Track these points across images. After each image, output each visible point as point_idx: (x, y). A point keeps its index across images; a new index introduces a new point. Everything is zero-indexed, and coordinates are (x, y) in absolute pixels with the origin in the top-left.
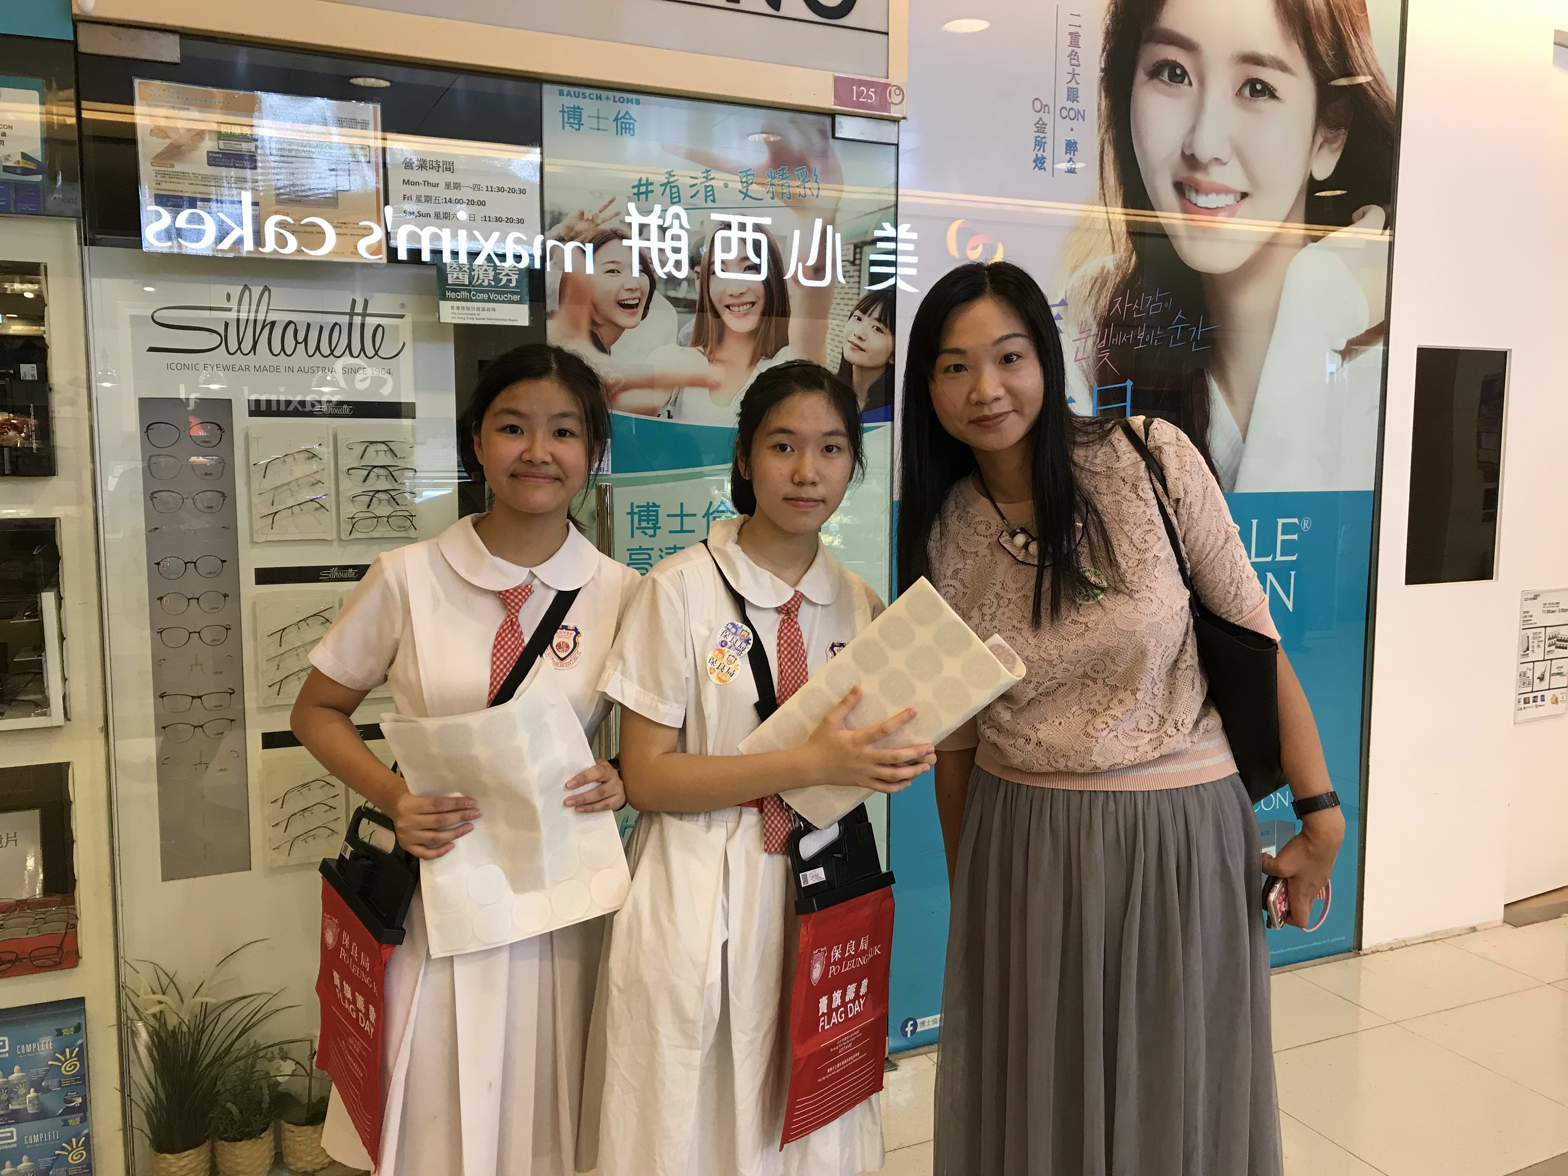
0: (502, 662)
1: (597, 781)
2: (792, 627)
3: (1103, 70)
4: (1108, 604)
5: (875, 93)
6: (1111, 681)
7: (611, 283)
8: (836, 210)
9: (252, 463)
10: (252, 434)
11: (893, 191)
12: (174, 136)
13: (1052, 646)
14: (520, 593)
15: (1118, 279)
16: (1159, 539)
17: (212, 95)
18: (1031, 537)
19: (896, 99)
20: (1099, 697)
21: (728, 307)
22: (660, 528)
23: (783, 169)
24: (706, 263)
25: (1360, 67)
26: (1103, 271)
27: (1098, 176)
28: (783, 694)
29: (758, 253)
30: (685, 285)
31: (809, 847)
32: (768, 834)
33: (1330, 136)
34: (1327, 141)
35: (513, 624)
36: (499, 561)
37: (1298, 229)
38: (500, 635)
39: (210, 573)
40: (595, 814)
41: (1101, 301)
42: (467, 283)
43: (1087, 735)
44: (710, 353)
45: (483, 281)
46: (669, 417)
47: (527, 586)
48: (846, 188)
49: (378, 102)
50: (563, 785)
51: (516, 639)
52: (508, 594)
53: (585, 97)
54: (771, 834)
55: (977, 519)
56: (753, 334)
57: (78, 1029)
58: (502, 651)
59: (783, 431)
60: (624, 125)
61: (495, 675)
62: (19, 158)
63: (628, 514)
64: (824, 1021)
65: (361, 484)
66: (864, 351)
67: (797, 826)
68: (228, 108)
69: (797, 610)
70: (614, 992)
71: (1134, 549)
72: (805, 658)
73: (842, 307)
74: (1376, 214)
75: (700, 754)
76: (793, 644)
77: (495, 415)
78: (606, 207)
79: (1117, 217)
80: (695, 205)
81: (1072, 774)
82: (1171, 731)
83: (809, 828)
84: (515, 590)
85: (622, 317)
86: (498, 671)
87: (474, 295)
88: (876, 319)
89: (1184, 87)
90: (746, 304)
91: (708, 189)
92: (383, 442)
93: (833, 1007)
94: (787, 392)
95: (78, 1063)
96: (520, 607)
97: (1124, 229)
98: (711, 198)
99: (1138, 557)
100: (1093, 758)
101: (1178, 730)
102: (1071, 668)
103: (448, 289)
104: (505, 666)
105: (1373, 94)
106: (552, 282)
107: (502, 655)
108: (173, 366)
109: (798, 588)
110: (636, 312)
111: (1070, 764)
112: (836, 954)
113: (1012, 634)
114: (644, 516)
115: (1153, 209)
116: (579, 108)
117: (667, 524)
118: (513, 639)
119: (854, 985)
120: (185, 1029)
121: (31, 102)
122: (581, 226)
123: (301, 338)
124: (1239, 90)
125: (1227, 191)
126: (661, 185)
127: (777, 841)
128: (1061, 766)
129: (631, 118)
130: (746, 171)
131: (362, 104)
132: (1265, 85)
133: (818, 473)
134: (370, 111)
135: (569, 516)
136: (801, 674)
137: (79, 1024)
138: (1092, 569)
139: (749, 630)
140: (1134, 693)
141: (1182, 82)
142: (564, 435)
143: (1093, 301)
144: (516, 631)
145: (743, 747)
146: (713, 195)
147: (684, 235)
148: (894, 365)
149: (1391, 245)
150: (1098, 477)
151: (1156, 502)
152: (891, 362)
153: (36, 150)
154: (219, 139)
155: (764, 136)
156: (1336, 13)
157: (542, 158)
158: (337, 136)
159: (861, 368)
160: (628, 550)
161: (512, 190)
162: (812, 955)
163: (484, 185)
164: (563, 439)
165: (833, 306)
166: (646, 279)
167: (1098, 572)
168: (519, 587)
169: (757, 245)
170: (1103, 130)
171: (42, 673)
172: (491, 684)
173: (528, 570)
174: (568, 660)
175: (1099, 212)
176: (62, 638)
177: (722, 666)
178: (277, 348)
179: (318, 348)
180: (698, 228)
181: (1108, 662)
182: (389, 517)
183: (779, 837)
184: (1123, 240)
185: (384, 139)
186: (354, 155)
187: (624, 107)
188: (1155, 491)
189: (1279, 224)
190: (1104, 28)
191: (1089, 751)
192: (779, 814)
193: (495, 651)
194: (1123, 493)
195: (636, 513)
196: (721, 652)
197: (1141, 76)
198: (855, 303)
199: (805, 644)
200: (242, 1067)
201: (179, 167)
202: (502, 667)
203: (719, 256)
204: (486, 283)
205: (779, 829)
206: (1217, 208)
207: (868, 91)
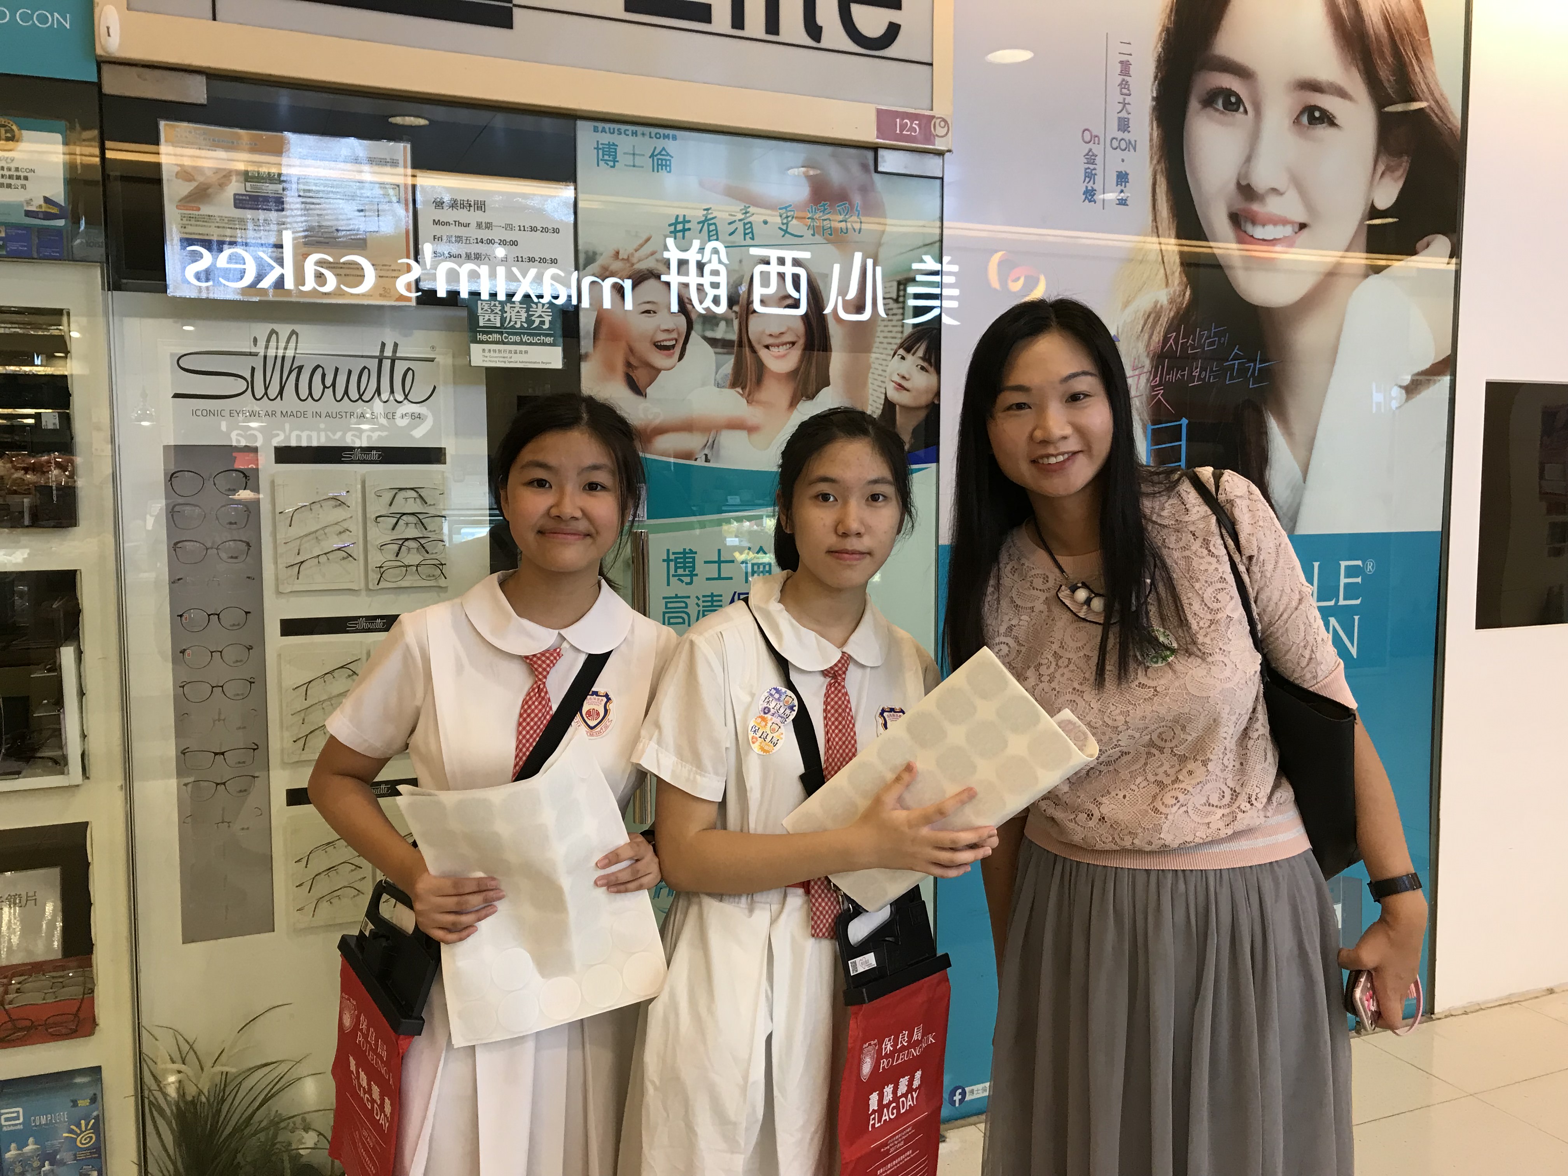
0: (528, 732)
1: (631, 859)
2: (840, 691)
3: (1154, 99)
4: (1178, 667)
5: (919, 125)
6: (1180, 751)
7: (647, 324)
8: (879, 245)
9: (278, 510)
10: (278, 481)
11: (938, 224)
12: (201, 179)
13: (1118, 711)
14: (548, 658)
15: (1172, 314)
16: (1232, 598)
17: (239, 137)
18: (1093, 593)
19: (941, 131)
20: (1166, 767)
21: (767, 347)
22: (696, 575)
23: (824, 205)
24: (745, 302)
25: (1423, 91)
26: (1156, 306)
27: (1150, 209)
28: (830, 764)
29: (797, 287)
30: (723, 324)
31: (858, 930)
32: (816, 918)
33: (1392, 164)
34: (1389, 169)
35: (540, 691)
36: (526, 623)
37: (1359, 259)
38: (527, 703)
39: (234, 625)
40: (629, 894)
41: (1154, 337)
42: (498, 325)
43: (1156, 811)
44: (749, 395)
45: (516, 323)
46: (707, 460)
47: (555, 650)
48: (889, 221)
49: (407, 141)
50: (593, 864)
51: (544, 706)
52: (535, 659)
53: (620, 134)
54: (819, 918)
55: (1033, 572)
56: (793, 375)
57: (94, 1100)
58: (528, 720)
59: (825, 479)
60: (660, 162)
61: (521, 746)
62: (41, 202)
63: (664, 561)
64: (874, 1119)
65: (390, 532)
66: (908, 390)
67: (846, 907)
68: (254, 149)
69: (844, 673)
70: (650, 1090)
71: (1206, 608)
72: (854, 725)
73: (885, 345)
74: (1442, 243)
75: (742, 831)
76: (840, 711)
77: (523, 467)
78: (642, 246)
79: (1170, 248)
80: (734, 242)
81: (1138, 852)
82: (1245, 806)
83: (858, 911)
84: (543, 654)
85: (658, 359)
86: (524, 741)
87: (506, 338)
88: (921, 358)
89: (1239, 116)
90: (786, 344)
91: (747, 226)
92: (412, 489)
93: (885, 1102)
94: (830, 439)
95: (93, 1135)
96: (548, 673)
97: (1178, 260)
98: (750, 235)
99: (1210, 617)
100: (1162, 836)
101: (1252, 805)
102: (1137, 735)
103: (480, 332)
104: (531, 736)
105: (1436, 120)
106: (586, 323)
107: (528, 724)
108: (199, 413)
109: (845, 650)
110: (673, 353)
111: (1136, 841)
112: (888, 1046)
113: (1073, 697)
114: (680, 563)
115: (1206, 240)
116: (614, 144)
117: (703, 570)
118: (540, 707)
119: (907, 1078)
120: (204, 1099)
121: (54, 143)
122: (616, 266)
123: (328, 382)
124: (1298, 116)
125: (1284, 222)
126: (699, 223)
127: (824, 925)
128: (1127, 843)
129: (668, 154)
130: (786, 208)
131: (391, 144)
132: (1323, 112)
133: (862, 522)
134: (402, 150)
135: (601, 573)
136: (850, 742)
137: (95, 1094)
138: (1162, 630)
139: (793, 696)
140: (1205, 763)
141: (1237, 110)
142: (595, 489)
143: (1146, 336)
144: (543, 698)
145: (788, 822)
146: (752, 232)
147: (723, 271)
148: (939, 405)
149: (1458, 274)
150: (1166, 531)
151: (1227, 558)
152: (936, 402)
153: (58, 192)
154: (246, 180)
155: (803, 169)
156: (1397, 38)
157: (576, 193)
158: (368, 174)
159: (905, 408)
160: (664, 598)
161: (545, 230)
162: (861, 1049)
163: (516, 225)
164: (594, 493)
165: (877, 345)
166: (683, 320)
167: (1168, 632)
168: (547, 651)
169: (796, 279)
170: (1155, 162)
171: (60, 730)
172: (517, 756)
173: (556, 632)
174: (598, 729)
175: (1152, 244)
176: (82, 694)
177: (765, 735)
178: (304, 393)
179: (346, 392)
180: (736, 266)
181: (1178, 730)
182: (417, 566)
183: (827, 921)
184: (1177, 274)
185: (414, 176)
186: (386, 195)
187: (661, 143)
188: (1226, 547)
189: (1341, 254)
190: (1156, 55)
191: (1158, 829)
192: (826, 896)
193: (521, 720)
194: (1194, 548)
195: (672, 560)
196: (763, 719)
197: (1194, 104)
198: (899, 341)
199: (853, 710)
200: (262, 1139)
201: (206, 210)
202: (528, 736)
203: (758, 292)
204: (518, 326)
205: (827, 912)
206: (1275, 239)
207: (911, 124)
